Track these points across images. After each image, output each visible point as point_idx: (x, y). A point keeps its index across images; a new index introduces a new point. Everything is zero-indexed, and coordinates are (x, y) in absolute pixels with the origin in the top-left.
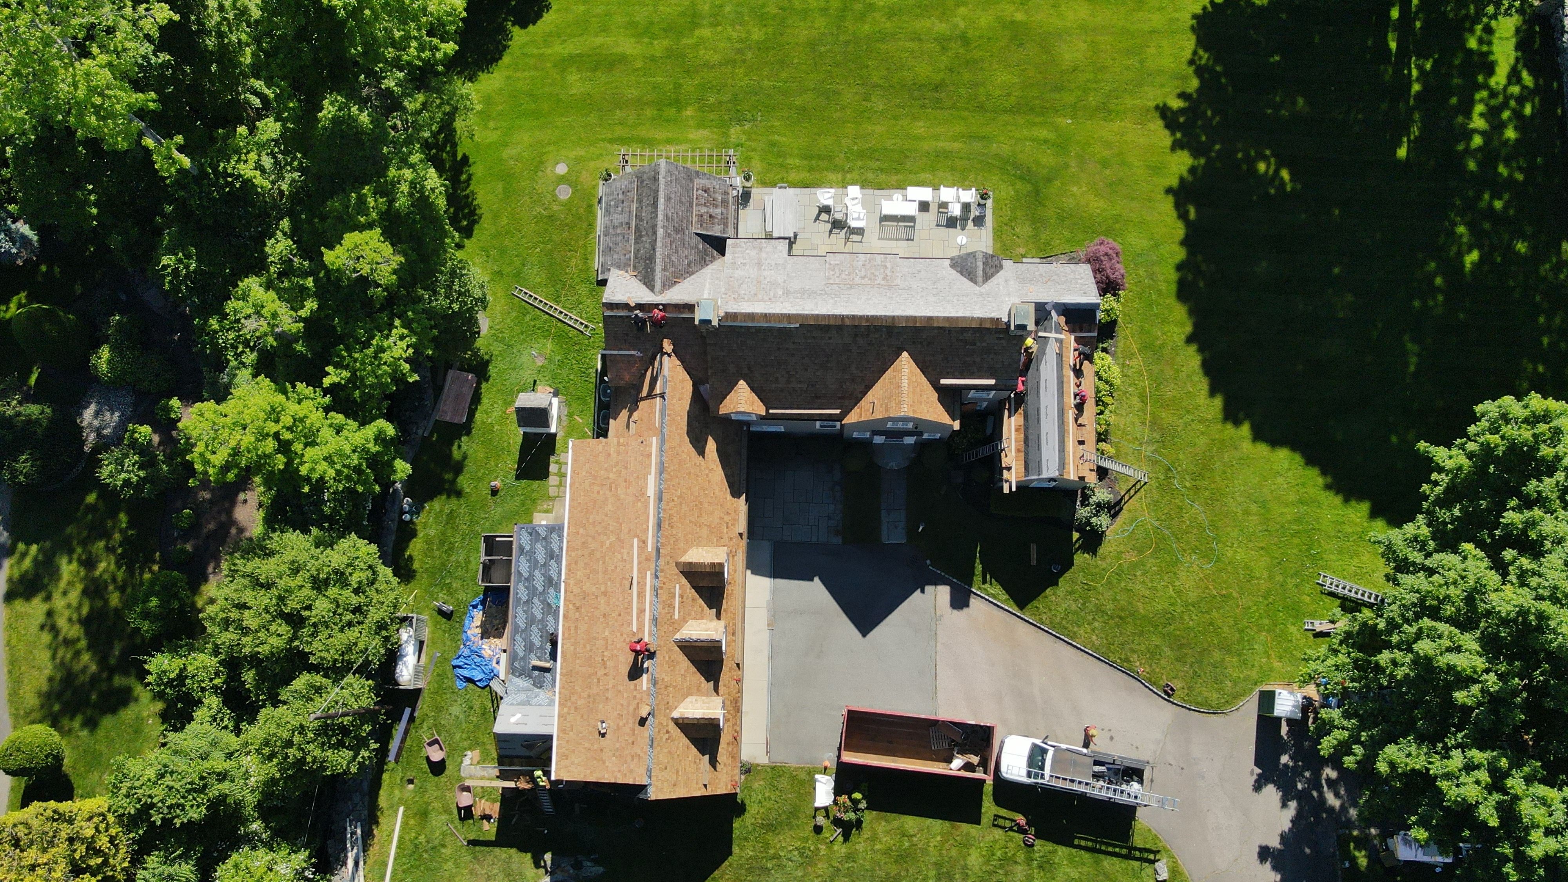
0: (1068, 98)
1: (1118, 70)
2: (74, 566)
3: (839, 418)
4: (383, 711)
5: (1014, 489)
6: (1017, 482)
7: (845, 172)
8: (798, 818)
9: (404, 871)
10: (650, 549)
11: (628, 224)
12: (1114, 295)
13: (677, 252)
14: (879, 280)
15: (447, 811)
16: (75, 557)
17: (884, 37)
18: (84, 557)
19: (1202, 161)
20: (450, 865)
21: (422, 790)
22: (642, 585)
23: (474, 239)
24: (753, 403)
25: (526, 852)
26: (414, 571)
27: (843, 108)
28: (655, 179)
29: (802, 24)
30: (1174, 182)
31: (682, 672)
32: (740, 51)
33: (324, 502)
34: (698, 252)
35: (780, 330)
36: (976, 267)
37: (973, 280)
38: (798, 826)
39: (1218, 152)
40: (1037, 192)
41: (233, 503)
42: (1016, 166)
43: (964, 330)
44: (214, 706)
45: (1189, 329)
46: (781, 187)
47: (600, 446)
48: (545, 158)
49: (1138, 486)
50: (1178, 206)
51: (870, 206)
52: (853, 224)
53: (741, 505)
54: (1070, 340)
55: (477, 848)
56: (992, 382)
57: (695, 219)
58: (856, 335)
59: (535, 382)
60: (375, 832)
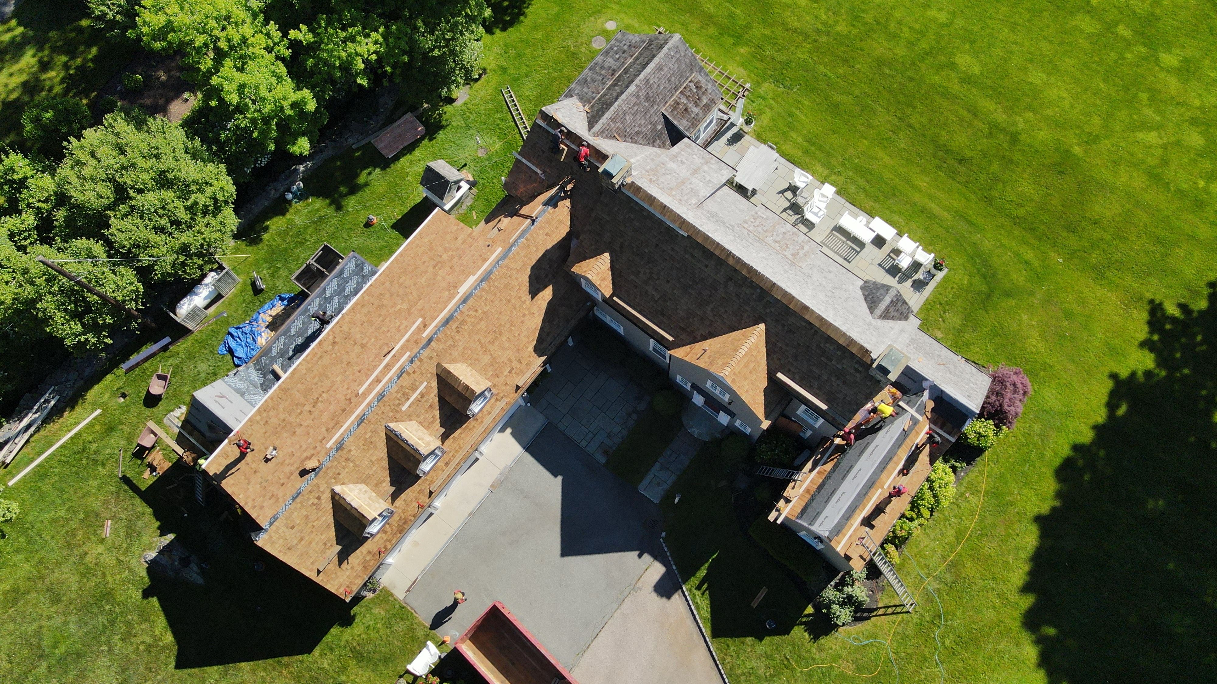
0: (1073, 241)
1: (1137, 248)
2: (34, 61)
3: (670, 346)
4: (140, 321)
5: (779, 522)
6: (786, 517)
7: (832, 172)
8: (387, 667)
9: (59, 461)
10: (424, 335)
11: (614, 71)
12: (997, 426)
13: (635, 114)
14: (788, 254)
15: (129, 440)
16: (40, 55)
17: (945, 94)
18: (45, 59)
19: (1163, 373)
20: (94, 483)
21: (126, 409)
22: (396, 359)
23: (505, 34)
24: (604, 279)
25: (157, 520)
26: (261, 240)
27: (870, 126)
28: (661, 47)
29: (885, 43)
30: (1124, 374)
31: (374, 459)
32: (818, 31)
33: (224, 128)
34: (654, 130)
35: (669, 229)
36: (881, 300)
37: (872, 308)
38: (381, 674)
39: (1185, 376)
40: (989, 296)
41: (177, 96)
42: (985, 262)
43: (829, 339)
44: (26, 223)
45: (1045, 508)
46: (770, 147)
47: (456, 228)
48: (604, 10)
49: (899, 610)
50: (1113, 394)
51: (833, 211)
52: (808, 216)
53: (537, 364)
54: (925, 428)
55: (125, 487)
56: (824, 407)
57: (671, 102)
58: (730, 279)
59: (465, 165)
60: (66, 414)
